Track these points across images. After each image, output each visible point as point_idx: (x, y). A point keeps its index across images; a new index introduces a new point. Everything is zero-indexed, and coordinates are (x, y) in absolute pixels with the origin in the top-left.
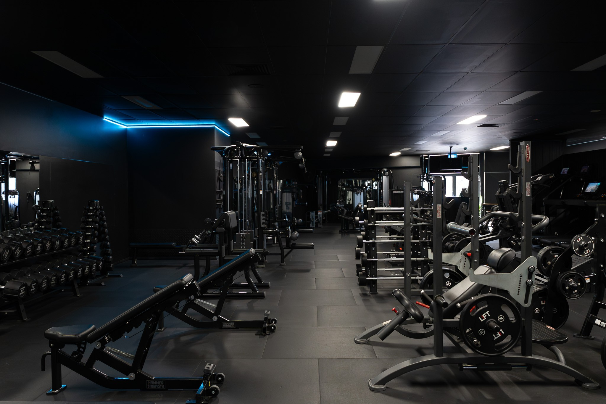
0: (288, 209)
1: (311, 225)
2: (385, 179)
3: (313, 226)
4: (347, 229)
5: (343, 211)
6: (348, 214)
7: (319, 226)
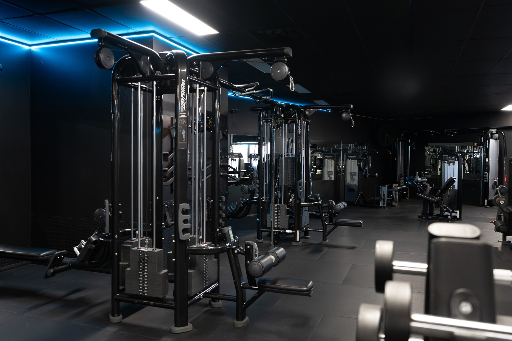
0: (353, 181)
1: (381, 204)
2: (493, 144)
3: (384, 204)
4: (431, 214)
5: (425, 187)
6: (433, 192)
7: (394, 204)
